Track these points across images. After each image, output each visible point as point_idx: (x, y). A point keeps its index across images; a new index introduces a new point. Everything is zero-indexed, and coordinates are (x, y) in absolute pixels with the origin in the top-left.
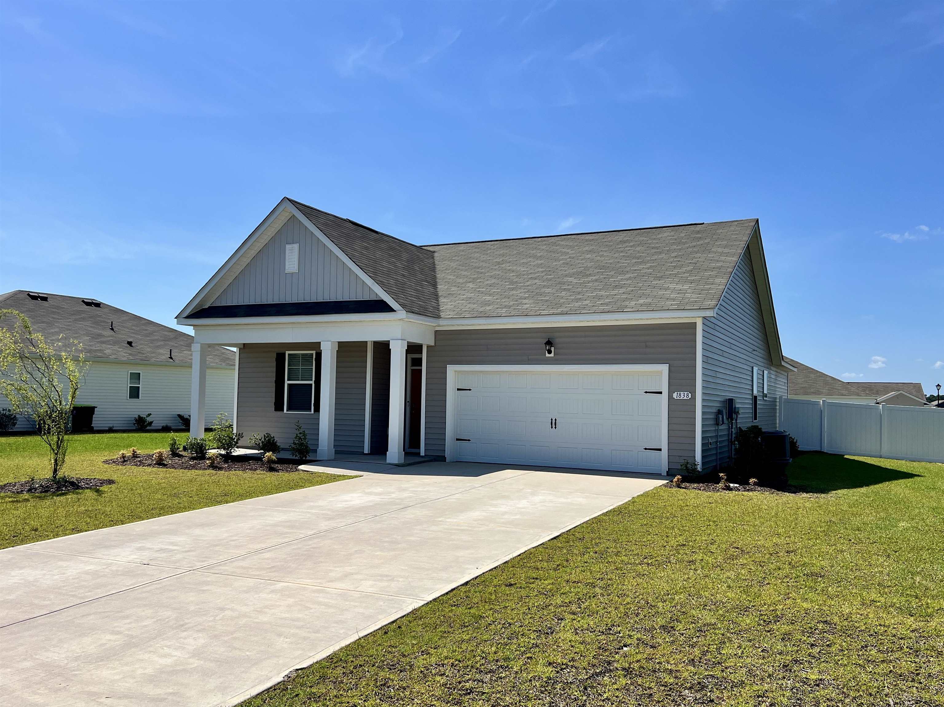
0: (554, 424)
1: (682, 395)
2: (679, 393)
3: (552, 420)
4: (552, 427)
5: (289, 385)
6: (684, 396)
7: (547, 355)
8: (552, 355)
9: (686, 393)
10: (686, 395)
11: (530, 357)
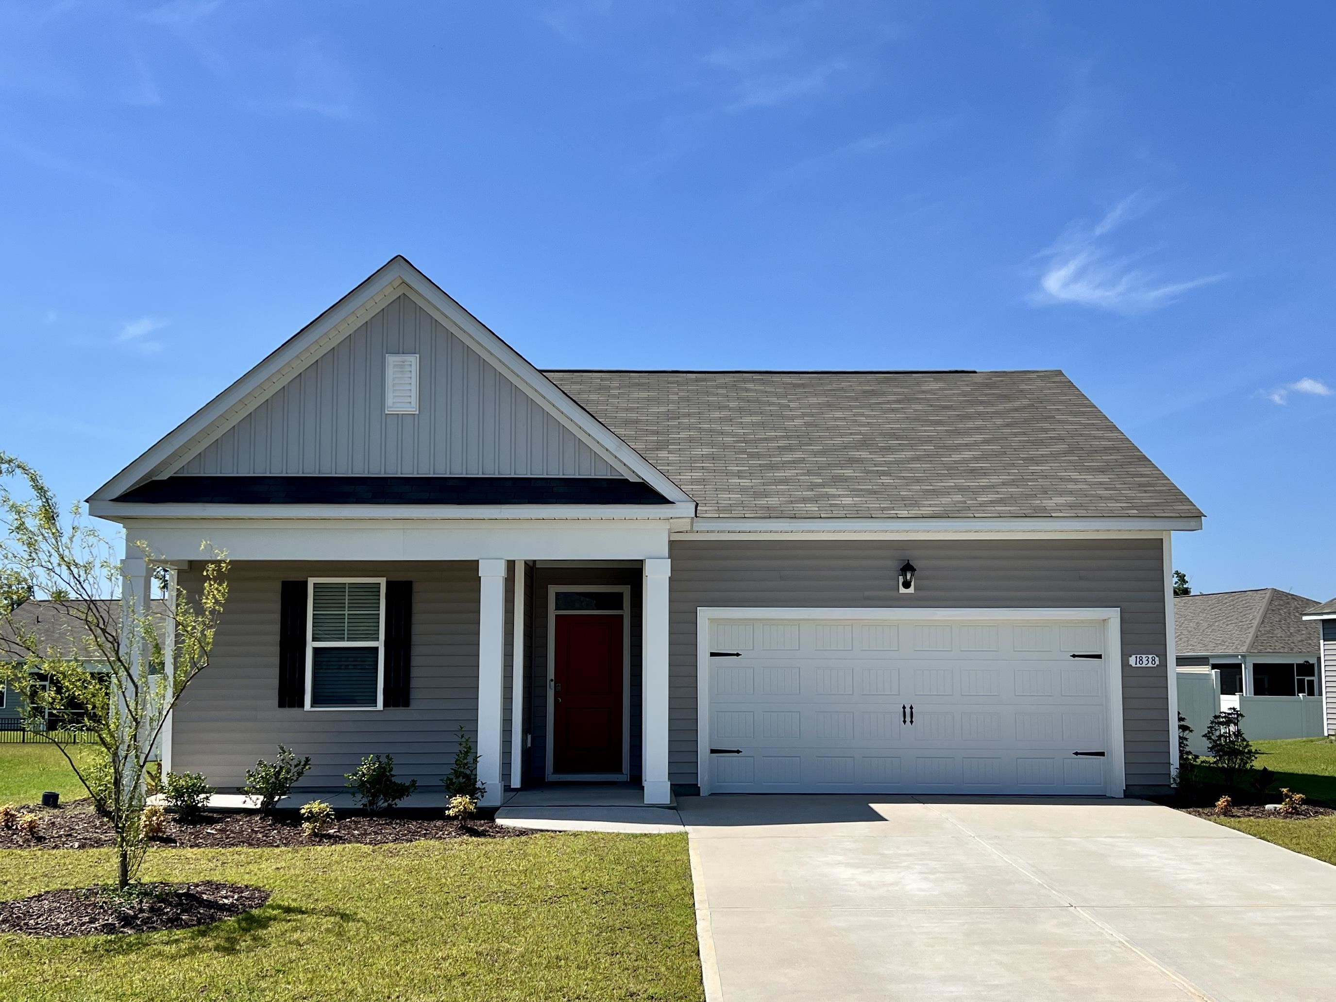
0: (908, 715)
1: (1144, 660)
2: (1138, 656)
3: (904, 708)
4: (905, 722)
5: (316, 650)
7: (902, 590)
8: (911, 590)
9: (1150, 656)
10: (1150, 660)
11: (867, 593)
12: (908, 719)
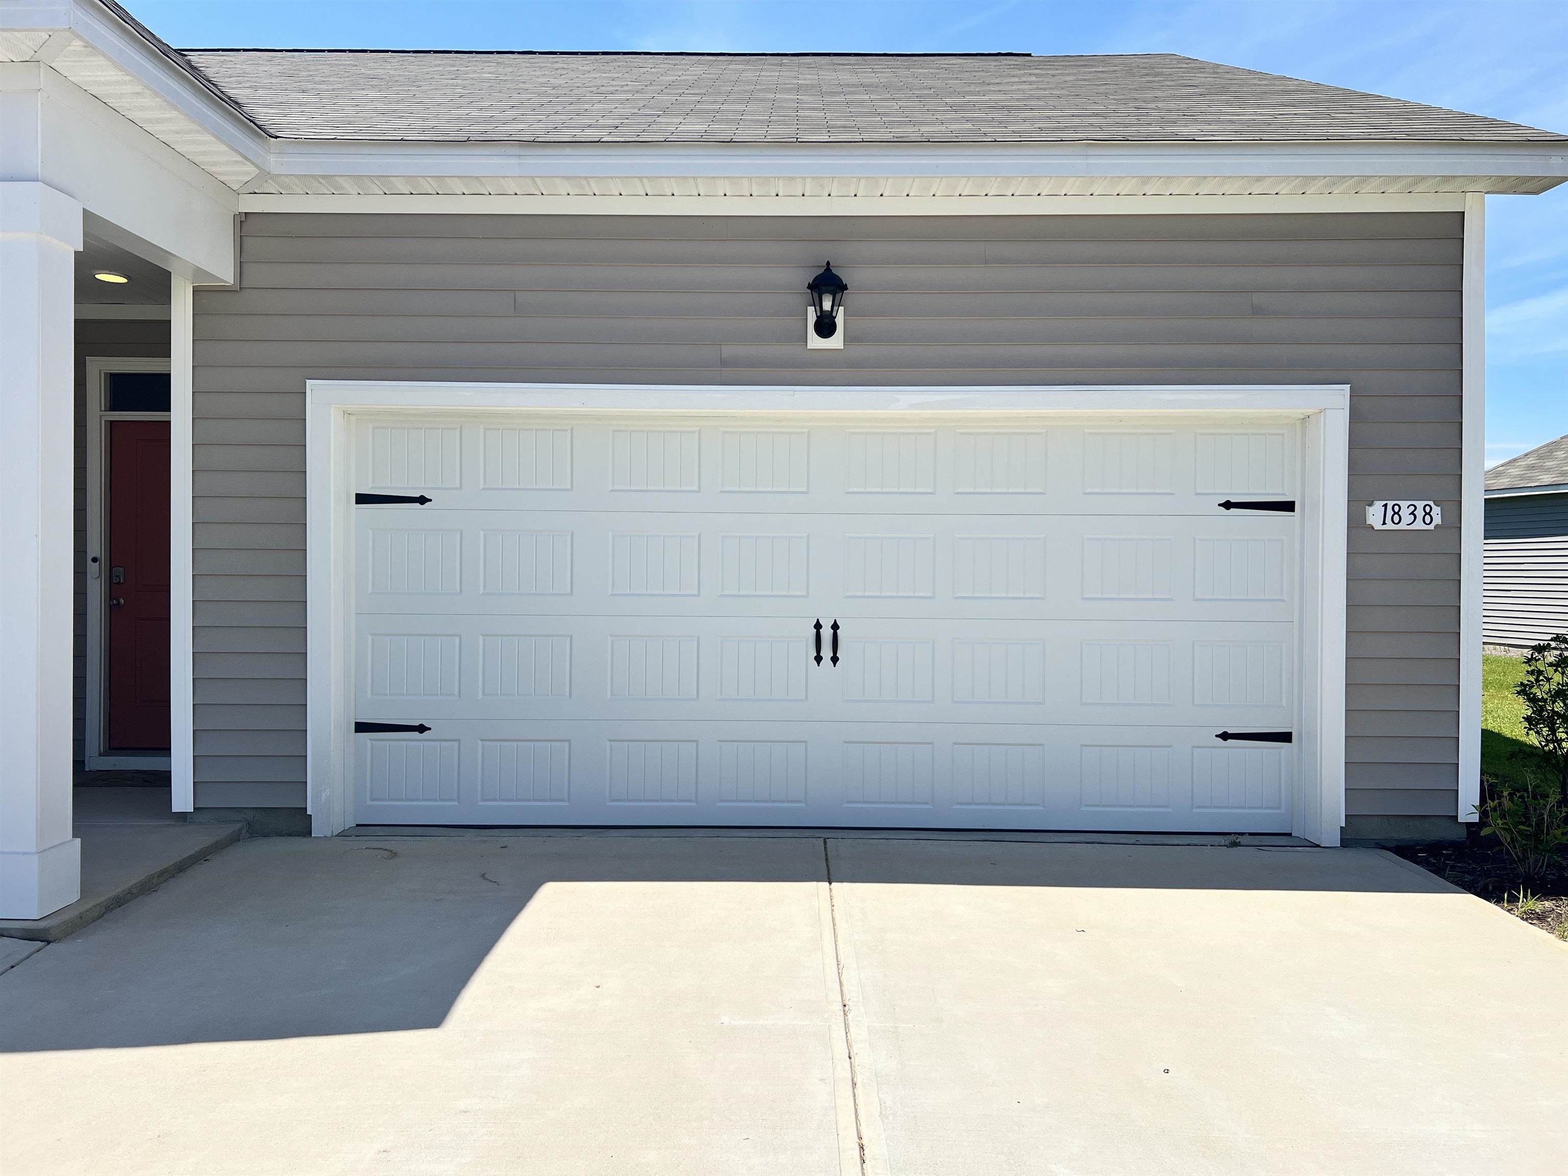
0: (827, 642)
1: (1405, 513)
2: (1390, 504)
3: (818, 626)
4: (818, 659)
6: (1414, 515)
7: (815, 342)
8: (836, 342)
9: (1420, 504)
10: (1420, 513)
11: (728, 351)
12: (826, 653)
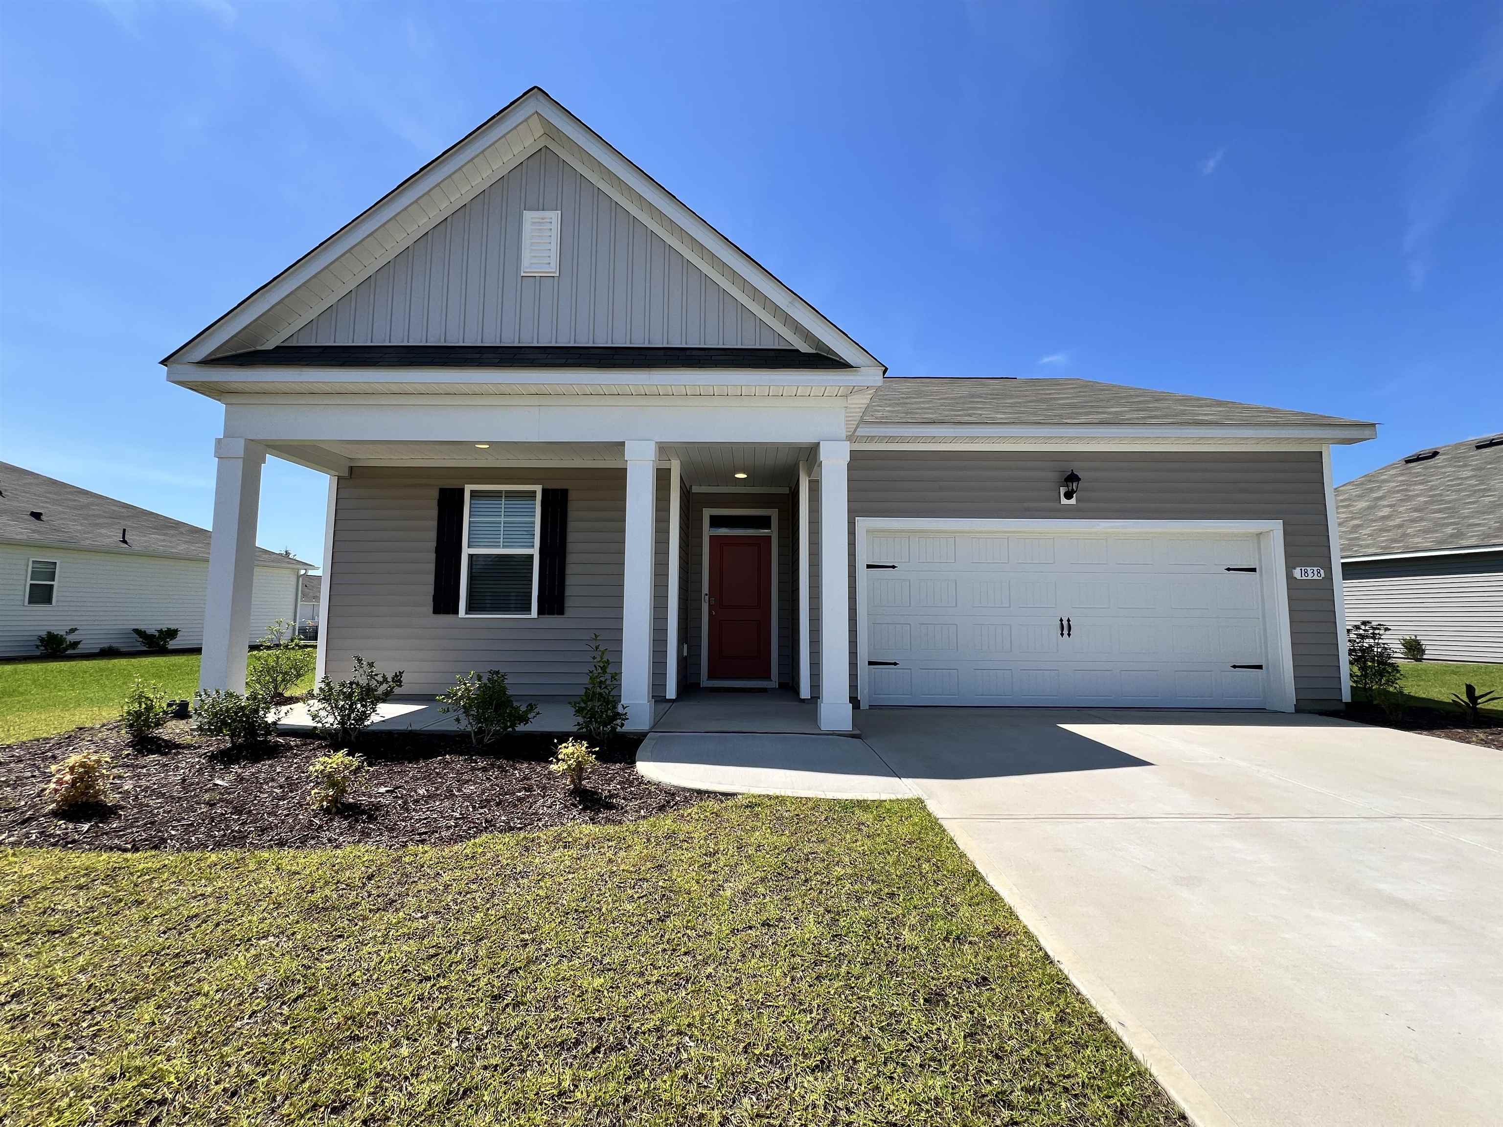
0: (1066, 628)
1: (1310, 572)
2: (1303, 569)
3: (1061, 620)
4: (1062, 634)
5: (471, 556)
6: (1313, 574)
7: (1064, 501)
8: (1073, 501)
9: (1315, 569)
10: (1316, 572)
11: (1026, 505)
12: (1066, 632)
